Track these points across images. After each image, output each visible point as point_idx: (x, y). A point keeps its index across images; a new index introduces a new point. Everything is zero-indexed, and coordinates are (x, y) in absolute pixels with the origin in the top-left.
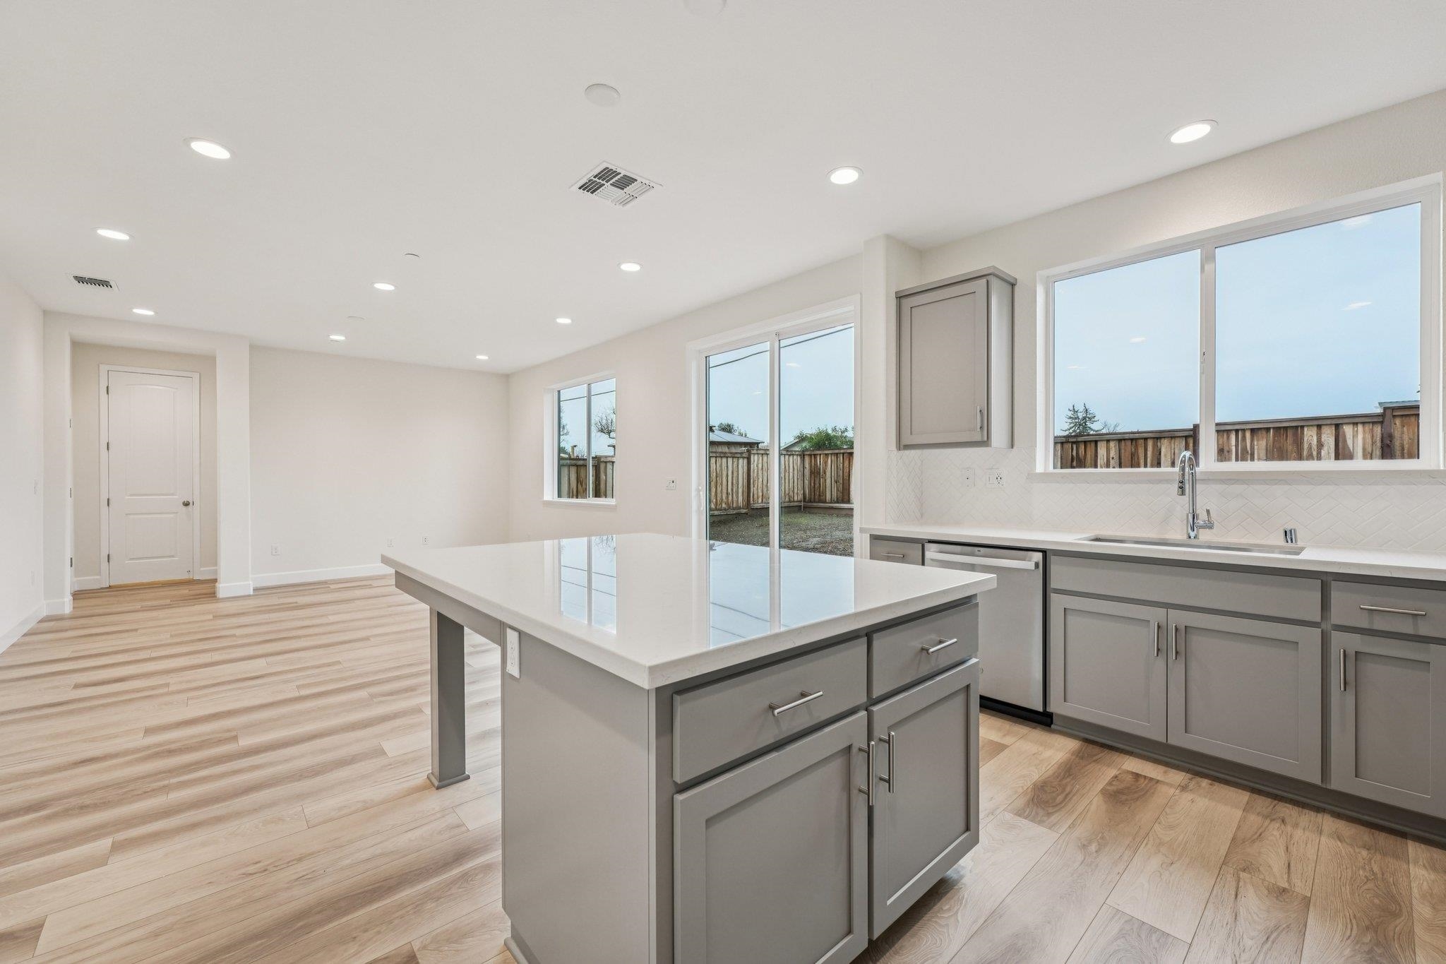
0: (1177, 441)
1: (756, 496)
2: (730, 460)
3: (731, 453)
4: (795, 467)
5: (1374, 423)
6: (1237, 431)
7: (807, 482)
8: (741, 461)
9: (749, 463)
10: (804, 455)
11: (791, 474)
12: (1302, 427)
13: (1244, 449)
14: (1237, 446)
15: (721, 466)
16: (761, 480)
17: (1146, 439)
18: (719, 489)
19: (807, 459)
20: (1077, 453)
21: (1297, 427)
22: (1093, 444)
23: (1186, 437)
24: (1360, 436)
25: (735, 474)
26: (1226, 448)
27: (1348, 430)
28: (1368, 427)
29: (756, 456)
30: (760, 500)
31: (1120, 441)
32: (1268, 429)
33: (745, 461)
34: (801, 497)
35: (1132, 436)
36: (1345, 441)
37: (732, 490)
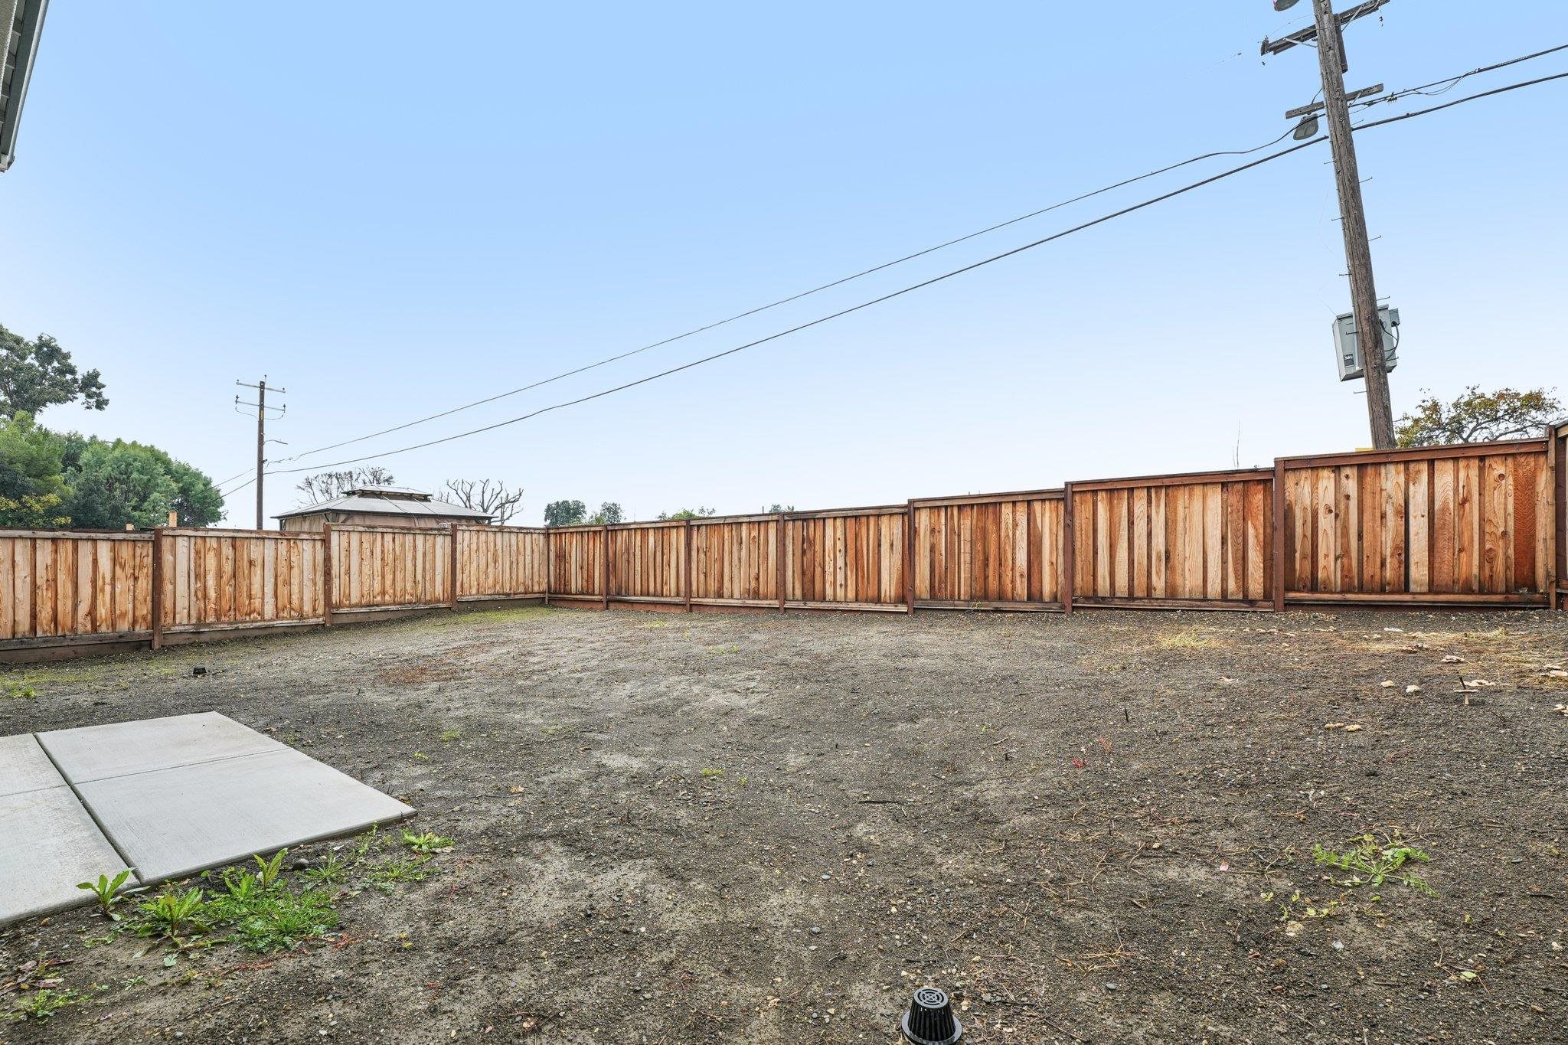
0: (896, 517)
1: (466, 586)
2: (420, 539)
3: (420, 529)
4: (536, 550)
5: (1058, 500)
6: (946, 507)
7: (552, 568)
8: (439, 540)
9: (454, 542)
10: (549, 534)
11: (528, 559)
12: (1001, 503)
13: (953, 529)
14: (946, 525)
15: (403, 545)
16: (475, 564)
17: (868, 516)
18: (399, 576)
19: (552, 537)
20: (808, 533)
21: (996, 503)
22: (821, 522)
23: (903, 514)
24: (1047, 514)
25: (429, 557)
26: (937, 528)
27: (1037, 506)
28: (1054, 503)
29: (467, 534)
30: (474, 591)
31: (845, 518)
32: (972, 506)
33: (448, 539)
34: (544, 587)
35: (855, 513)
36: (1035, 520)
37: (424, 577)
